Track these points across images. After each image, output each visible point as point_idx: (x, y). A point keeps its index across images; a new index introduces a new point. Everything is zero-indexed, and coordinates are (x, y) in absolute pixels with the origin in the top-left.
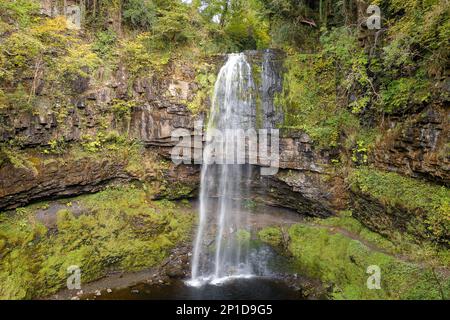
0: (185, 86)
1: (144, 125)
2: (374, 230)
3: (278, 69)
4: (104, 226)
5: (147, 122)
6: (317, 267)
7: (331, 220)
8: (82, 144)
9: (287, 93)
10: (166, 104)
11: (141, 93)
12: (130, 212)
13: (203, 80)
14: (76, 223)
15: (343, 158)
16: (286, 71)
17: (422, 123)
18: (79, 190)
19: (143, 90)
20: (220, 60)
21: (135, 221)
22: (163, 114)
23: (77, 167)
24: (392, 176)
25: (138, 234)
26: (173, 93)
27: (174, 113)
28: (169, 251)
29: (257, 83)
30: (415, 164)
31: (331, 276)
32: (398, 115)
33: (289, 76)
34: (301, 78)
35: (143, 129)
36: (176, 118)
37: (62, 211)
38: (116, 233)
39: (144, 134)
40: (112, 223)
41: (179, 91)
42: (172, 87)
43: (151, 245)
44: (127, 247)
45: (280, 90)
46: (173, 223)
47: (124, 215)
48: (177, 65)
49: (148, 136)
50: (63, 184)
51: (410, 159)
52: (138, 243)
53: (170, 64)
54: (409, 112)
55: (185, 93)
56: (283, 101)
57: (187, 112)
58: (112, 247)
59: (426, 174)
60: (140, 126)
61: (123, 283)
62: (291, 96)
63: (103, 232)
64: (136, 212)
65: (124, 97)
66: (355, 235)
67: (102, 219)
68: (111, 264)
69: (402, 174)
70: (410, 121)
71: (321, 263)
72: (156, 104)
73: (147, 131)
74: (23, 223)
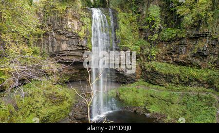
0: (75, 23)
1: (50, 43)
4: (37, 102)
5: (52, 42)
6: (135, 102)
9: (120, 30)
10: (65, 32)
11: (50, 25)
12: (47, 92)
13: (85, 21)
15: (142, 58)
16: (119, 20)
19: (51, 23)
20: (90, 11)
21: (50, 96)
22: (63, 37)
24: (164, 64)
25: (54, 103)
26: (70, 27)
27: (69, 37)
28: (71, 108)
30: (175, 59)
31: (142, 104)
32: (169, 41)
33: (121, 22)
35: (50, 46)
36: (70, 40)
38: (44, 104)
39: (50, 49)
40: (41, 99)
41: (73, 25)
42: (69, 23)
44: (51, 111)
45: (118, 29)
46: (68, 95)
47: (45, 94)
48: (70, 11)
49: (53, 50)
51: (173, 57)
52: (55, 108)
53: (66, 10)
54: (174, 40)
55: (76, 27)
56: (119, 34)
57: (78, 37)
59: (180, 62)
60: (48, 44)
62: (122, 32)
63: (38, 105)
67: (36, 98)
69: (169, 63)
70: (174, 44)
71: (137, 100)
72: (59, 32)
73: (52, 47)
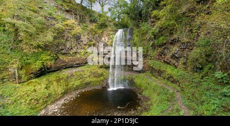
0: (107, 38)
2: (154, 76)
3: (131, 33)
6: (140, 86)
7: (145, 74)
8: (79, 53)
11: (95, 40)
12: (93, 71)
13: (111, 36)
14: (78, 74)
15: (148, 58)
16: (133, 34)
17: (165, 48)
18: (79, 65)
20: (116, 31)
21: (94, 73)
23: (78, 59)
24: (159, 62)
25: (95, 77)
26: (104, 40)
28: (103, 81)
29: (125, 37)
30: (164, 59)
31: (143, 88)
32: (160, 46)
33: (135, 35)
34: (138, 36)
37: (74, 70)
38: (89, 76)
40: (88, 74)
42: (103, 38)
43: (98, 79)
44: (92, 80)
45: (132, 39)
46: (104, 74)
47: (91, 72)
48: (105, 32)
50: (74, 63)
52: (95, 79)
53: (103, 32)
54: (162, 45)
56: (133, 42)
57: (107, 45)
58: (88, 80)
59: (166, 62)
61: (90, 89)
62: (135, 41)
63: (86, 76)
64: (94, 71)
65: (91, 41)
66: (150, 77)
67: (85, 73)
68: (88, 84)
69: (161, 62)
70: (162, 48)
74: (64, 73)
